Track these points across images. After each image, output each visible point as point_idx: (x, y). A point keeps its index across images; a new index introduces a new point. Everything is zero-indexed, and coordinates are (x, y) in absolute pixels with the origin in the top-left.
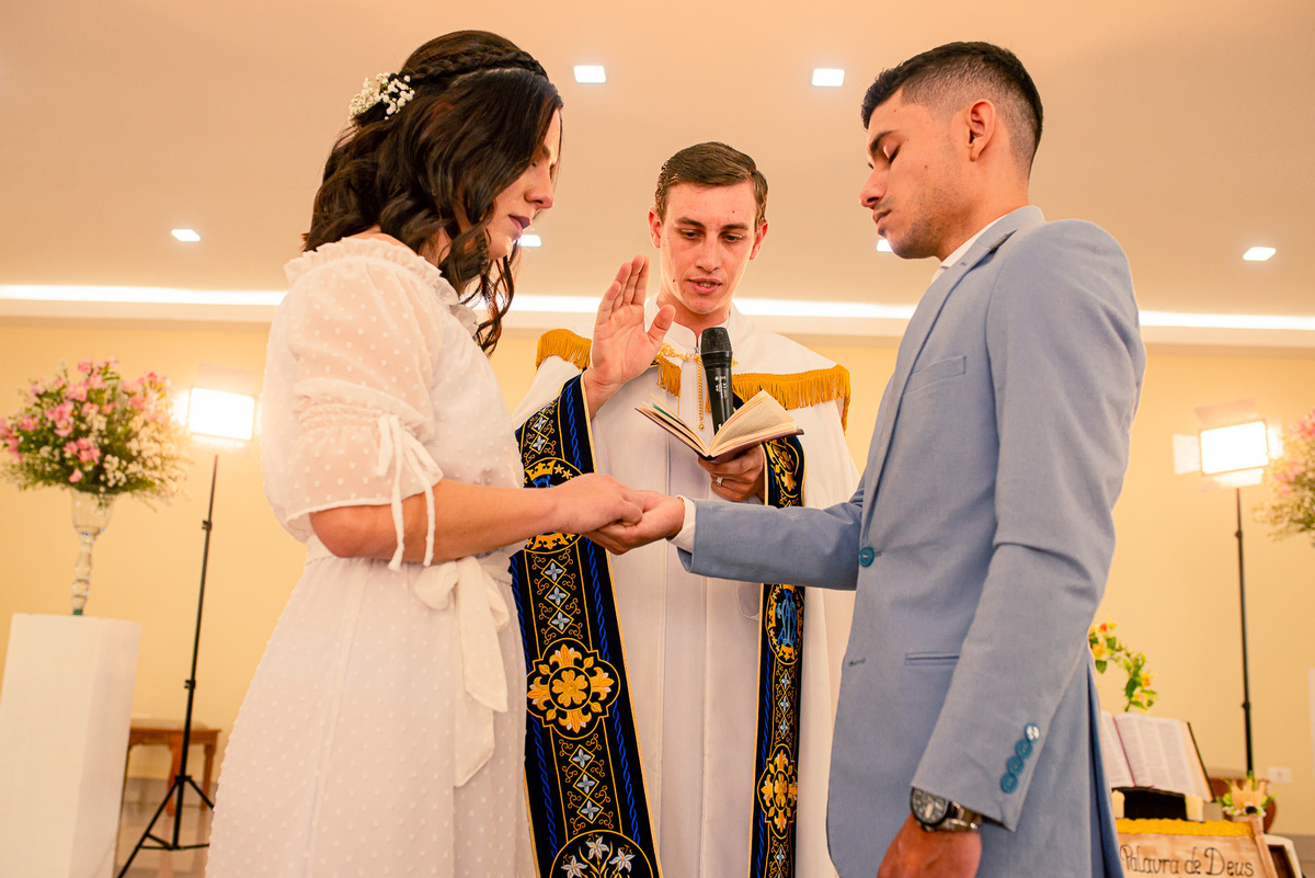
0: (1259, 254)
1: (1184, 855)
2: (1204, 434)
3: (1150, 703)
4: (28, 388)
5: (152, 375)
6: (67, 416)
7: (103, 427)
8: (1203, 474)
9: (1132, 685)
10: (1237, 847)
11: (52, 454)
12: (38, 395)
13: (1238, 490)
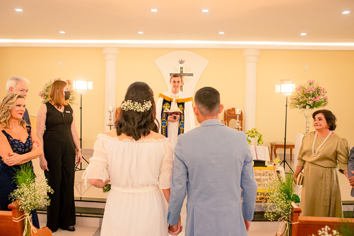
0: (303, 34)
1: (262, 173)
2: (281, 85)
3: (262, 143)
8: (281, 93)
9: (259, 140)
10: (271, 171)
12: (47, 87)
13: (287, 97)
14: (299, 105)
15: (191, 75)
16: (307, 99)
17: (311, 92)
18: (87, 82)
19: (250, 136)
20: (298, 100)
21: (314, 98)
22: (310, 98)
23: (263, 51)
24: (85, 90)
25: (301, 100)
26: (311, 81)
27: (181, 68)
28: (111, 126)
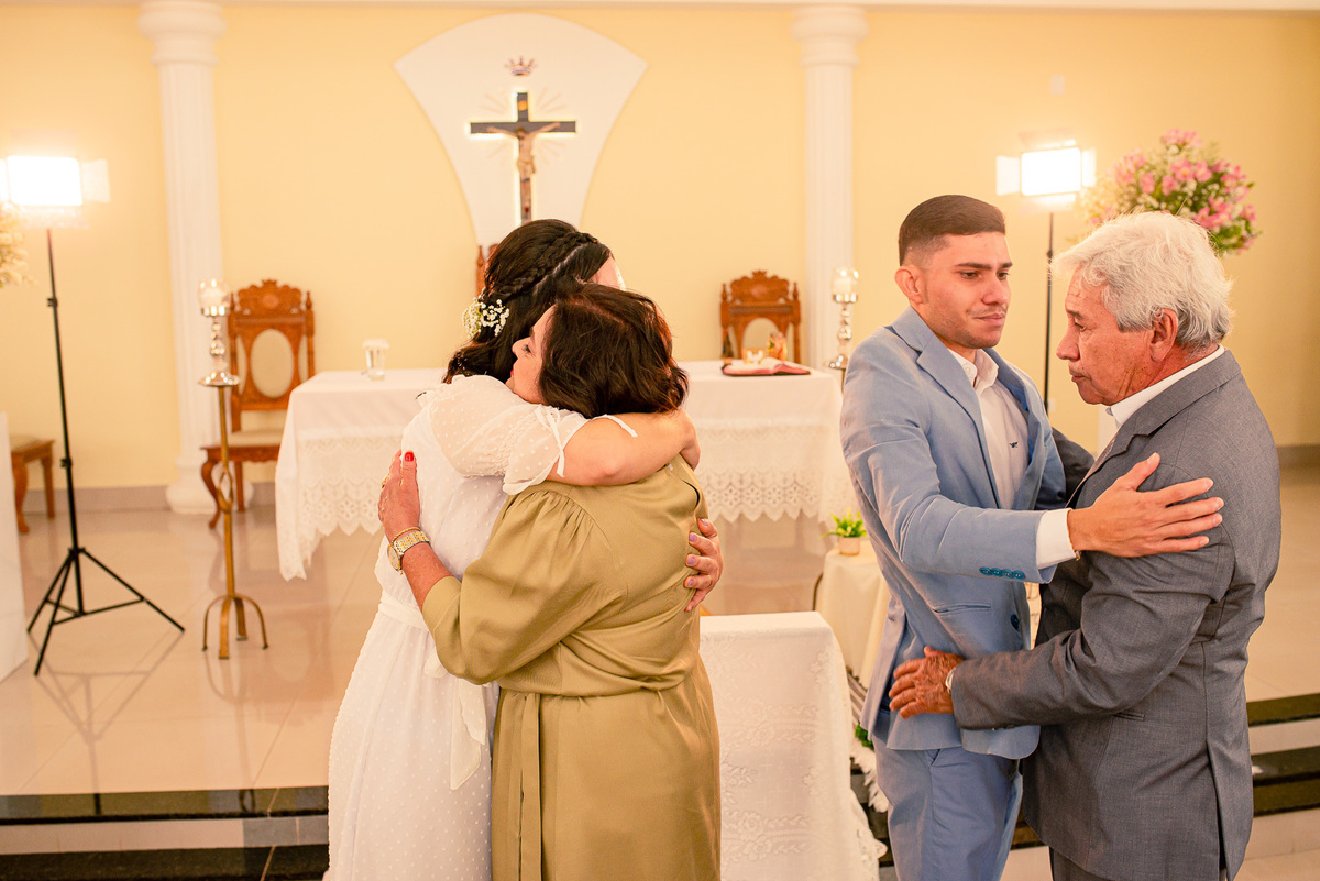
2: (1025, 156)
8: (1022, 196)
13: (1052, 216)
15: (569, 127)
17: (1192, 186)
18: (74, 162)
23: (876, 14)
24: (74, 207)
26: (1181, 136)
27: (522, 97)
28: (221, 388)
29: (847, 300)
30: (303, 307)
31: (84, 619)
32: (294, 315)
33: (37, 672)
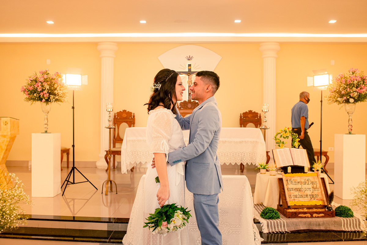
0: (333, 22)
1: (303, 181)
2: (314, 77)
4: (28, 79)
5: (57, 73)
6: (39, 86)
7: (48, 88)
8: (314, 86)
9: (294, 142)
10: (314, 178)
11: (37, 95)
12: (31, 81)
13: (322, 91)
14: (341, 99)
16: (351, 90)
17: (356, 82)
18: (80, 76)
19: (283, 137)
20: (339, 92)
21: (359, 89)
22: (354, 89)
23: (283, 44)
24: (79, 86)
25: (343, 92)
26: (354, 70)
28: (110, 128)
29: (265, 111)
30: (132, 117)
31: (74, 184)
32: (130, 119)
33: (63, 195)
